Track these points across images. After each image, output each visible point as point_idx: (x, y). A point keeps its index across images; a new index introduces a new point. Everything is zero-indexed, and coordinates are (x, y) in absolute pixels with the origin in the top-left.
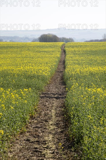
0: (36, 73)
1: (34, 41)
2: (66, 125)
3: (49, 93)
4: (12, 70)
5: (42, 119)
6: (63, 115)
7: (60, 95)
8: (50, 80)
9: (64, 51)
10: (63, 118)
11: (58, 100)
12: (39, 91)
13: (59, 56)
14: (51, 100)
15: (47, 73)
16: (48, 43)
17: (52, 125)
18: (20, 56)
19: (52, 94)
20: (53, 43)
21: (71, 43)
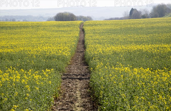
0: (55, 53)
1: (50, 20)
2: (94, 106)
3: (71, 74)
4: (30, 51)
5: (67, 100)
6: (90, 96)
7: (83, 76)
8: (70, 61)
9: (83, 31)
10: (90, 99)
11: (82, 81)
12: (60, 72)
13: (78, 35)
14: (74, 81)
15: (67, 53)
16: (65, 22)
17: (78, 106)
18: (35, 36)
19: (74, 75)
20: (71, 22)
21: (89, 21)
